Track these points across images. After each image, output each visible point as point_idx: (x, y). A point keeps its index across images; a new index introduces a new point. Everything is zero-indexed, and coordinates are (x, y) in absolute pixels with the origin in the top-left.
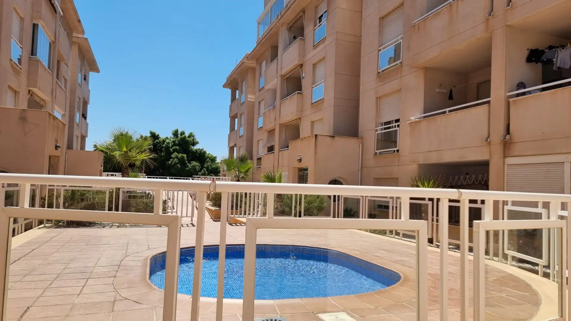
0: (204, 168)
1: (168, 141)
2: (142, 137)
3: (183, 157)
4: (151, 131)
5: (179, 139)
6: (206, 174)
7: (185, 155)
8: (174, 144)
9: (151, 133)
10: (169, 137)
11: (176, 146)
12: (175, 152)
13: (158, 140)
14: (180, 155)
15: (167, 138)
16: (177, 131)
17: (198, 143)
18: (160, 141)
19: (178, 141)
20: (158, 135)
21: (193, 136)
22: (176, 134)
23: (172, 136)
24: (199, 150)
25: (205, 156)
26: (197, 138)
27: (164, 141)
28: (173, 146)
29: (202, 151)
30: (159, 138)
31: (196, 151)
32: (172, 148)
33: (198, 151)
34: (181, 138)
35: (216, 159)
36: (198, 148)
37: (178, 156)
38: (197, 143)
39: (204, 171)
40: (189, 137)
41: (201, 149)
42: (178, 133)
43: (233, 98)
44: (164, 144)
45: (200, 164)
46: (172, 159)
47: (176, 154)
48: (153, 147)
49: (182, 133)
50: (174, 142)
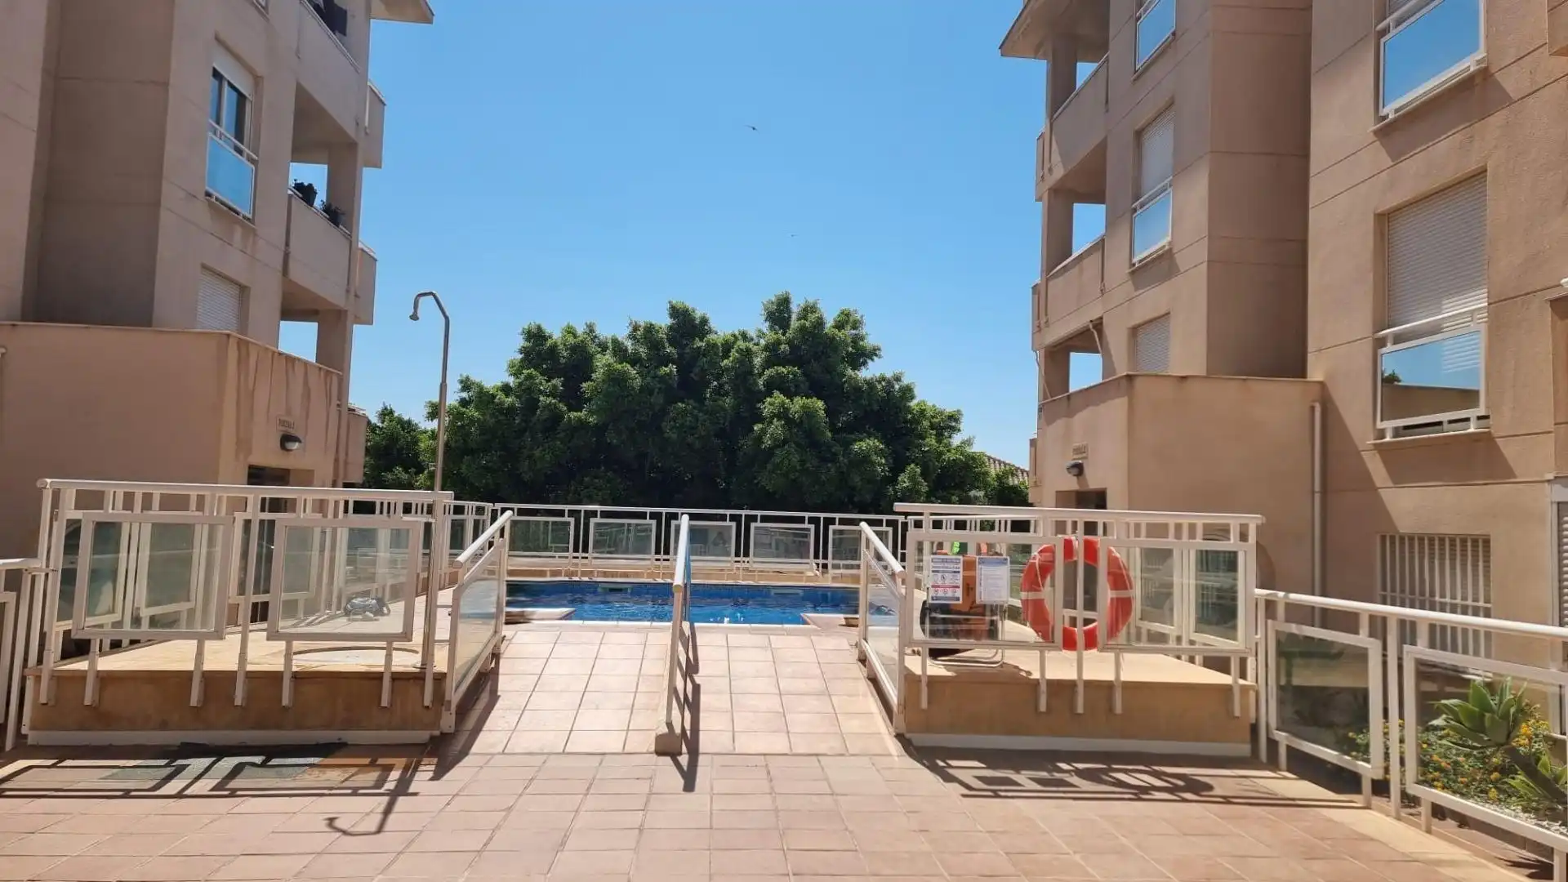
0: (912, 466)
1: (741, 344)
2: (636, 328)
3: (808, 413)
4: (674, 302)
5: (790, 333)
6: (918, 492)
7: (820, 404)
8: (774, 355)
9: (675, 312)
10: (752, 333)
11: (779, 365)
12: (776, 393)
13: (702, 340)
14: (797, 404)
15: (744, 336)
16: (784, 302)
17: (876, 355)
18: (708, 344)
19: (789, 342)
20: (704, 321)
21: (856, 325)
22: (779, 314)
23: (765, 327)
24: (880, 382)
25: (909, 410)
26: (872, 336)
27: (727, 347)
28: (768, 364)
29: (897, 387)
30: (710, 331)
31: (870, 384)
32: (761, 375)
33: (879, 387)
34: (802, 329)
35: (957, 420)
36: (878, 375)
37: (787, 410)
38: (873, 353)
39: (912, 478)
40: (840, 325)
41: (889, 375)
42: (789, 311)
43: (1061, 89)
44: (726, 355)
45: (887, 445)
46: (760, 426)
47: (778, 397)
48: (677, 372)
49: (808, 310)
50: (772, 348)
